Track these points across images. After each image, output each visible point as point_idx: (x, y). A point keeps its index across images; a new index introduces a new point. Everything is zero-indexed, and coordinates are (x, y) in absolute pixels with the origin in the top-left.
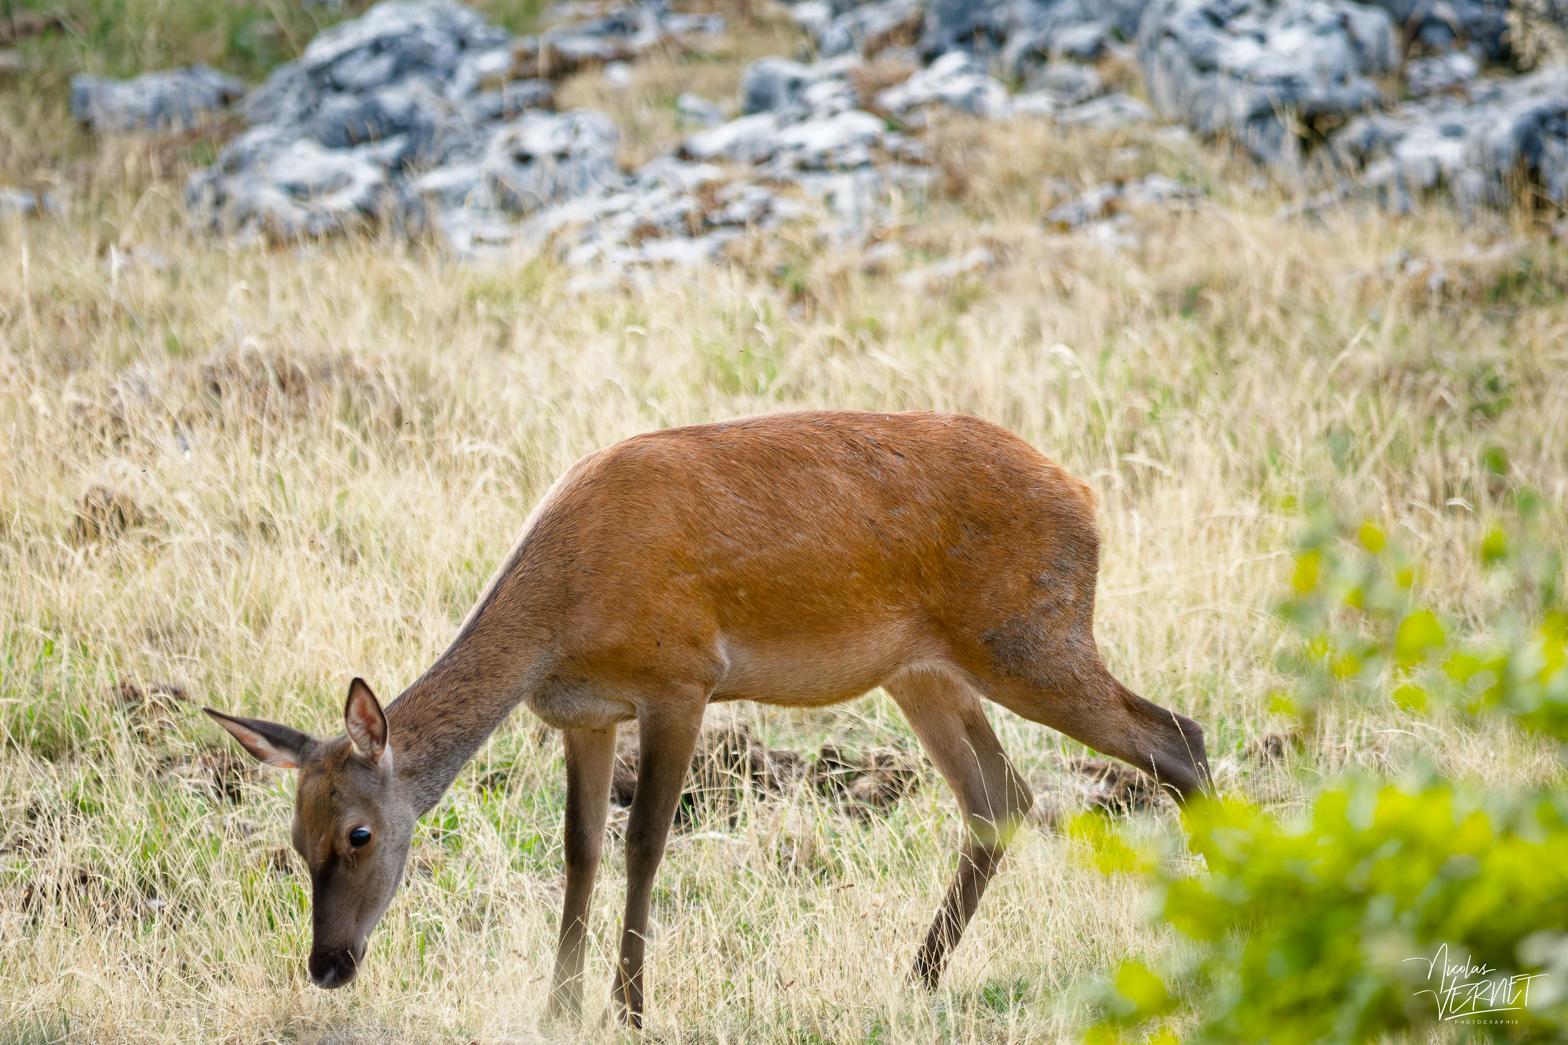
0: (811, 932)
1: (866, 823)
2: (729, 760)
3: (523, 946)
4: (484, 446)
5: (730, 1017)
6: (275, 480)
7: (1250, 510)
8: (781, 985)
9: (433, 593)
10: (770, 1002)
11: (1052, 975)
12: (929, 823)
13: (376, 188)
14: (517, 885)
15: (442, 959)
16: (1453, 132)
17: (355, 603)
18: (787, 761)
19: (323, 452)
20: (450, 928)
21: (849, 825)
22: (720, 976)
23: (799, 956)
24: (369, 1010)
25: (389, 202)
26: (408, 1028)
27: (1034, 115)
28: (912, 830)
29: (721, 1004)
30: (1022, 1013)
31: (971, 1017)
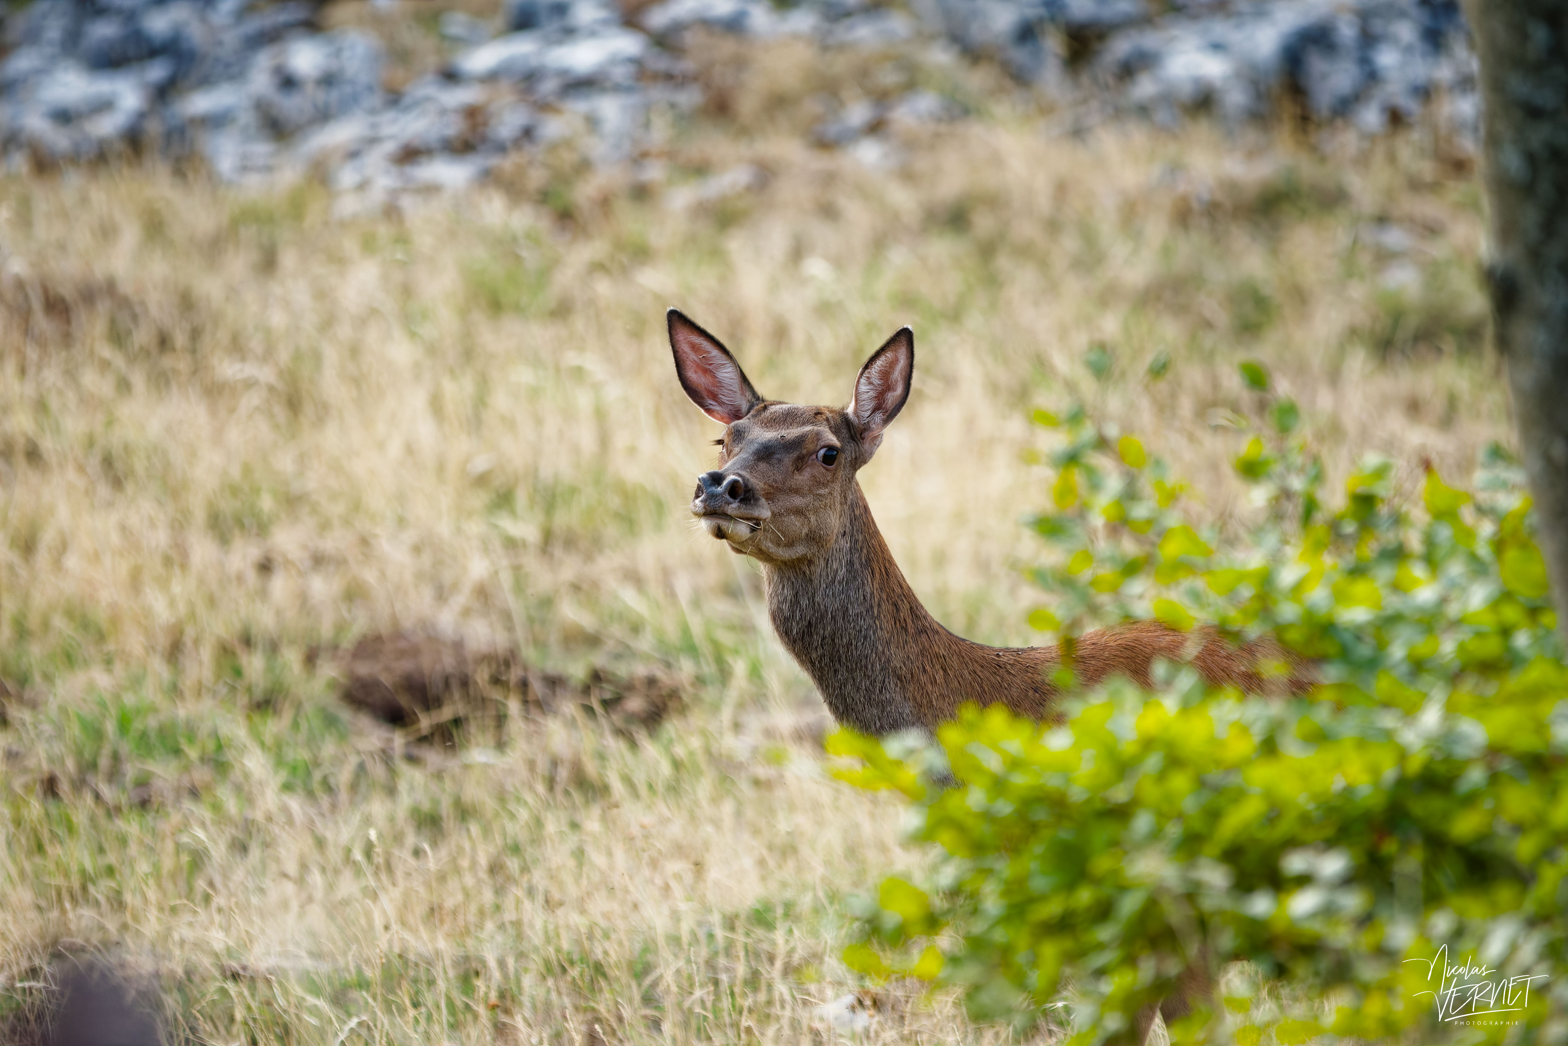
0: (579, 854)
1: (633, 744)
2: (496, 681)
3: (292, 868)
4: (249, 370)
5: (499, 938)
6: (41, 406)
7: (1015, 427)
8: (550, 904)
9: (200, 515)
10: (539, 924)
11: (821, 894)
12: (695, 743)
13: (142, 116)
14: (285, 810)
15: (211, 884)
16: (1217, 47)
17: (123, 529)
18: (554, 682)
19: (90, 379)
20: (218, 851)
21: (615, 745)
22: (488, 896)
23: (567, 878)
24: (138, 934)
25: (154, 127)
26: (177, 952)
27: (796, 36)
28: (680, 751)
29: (490, 926)
30: (790, 931)
31: (740, 938)
